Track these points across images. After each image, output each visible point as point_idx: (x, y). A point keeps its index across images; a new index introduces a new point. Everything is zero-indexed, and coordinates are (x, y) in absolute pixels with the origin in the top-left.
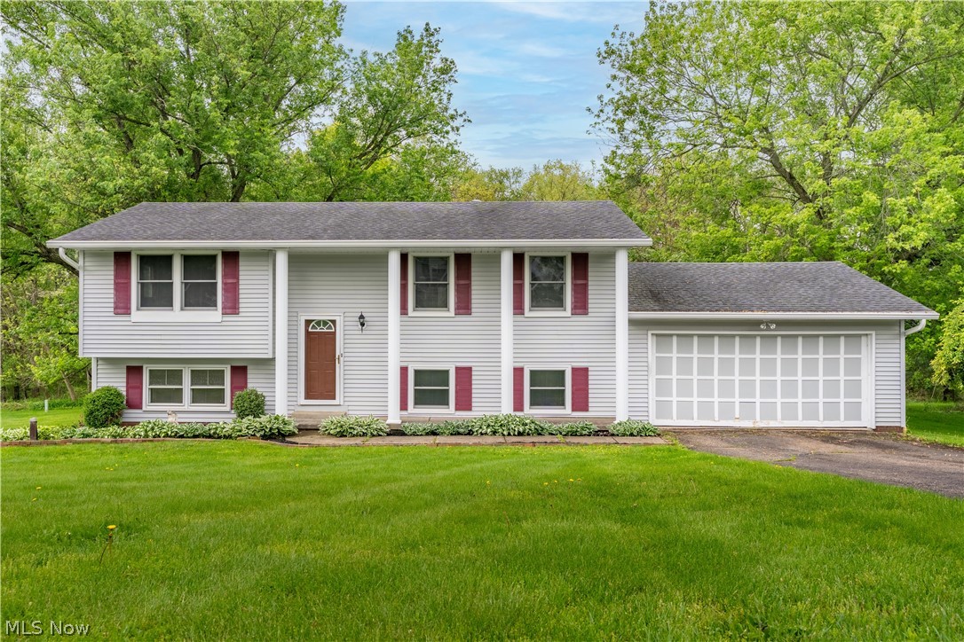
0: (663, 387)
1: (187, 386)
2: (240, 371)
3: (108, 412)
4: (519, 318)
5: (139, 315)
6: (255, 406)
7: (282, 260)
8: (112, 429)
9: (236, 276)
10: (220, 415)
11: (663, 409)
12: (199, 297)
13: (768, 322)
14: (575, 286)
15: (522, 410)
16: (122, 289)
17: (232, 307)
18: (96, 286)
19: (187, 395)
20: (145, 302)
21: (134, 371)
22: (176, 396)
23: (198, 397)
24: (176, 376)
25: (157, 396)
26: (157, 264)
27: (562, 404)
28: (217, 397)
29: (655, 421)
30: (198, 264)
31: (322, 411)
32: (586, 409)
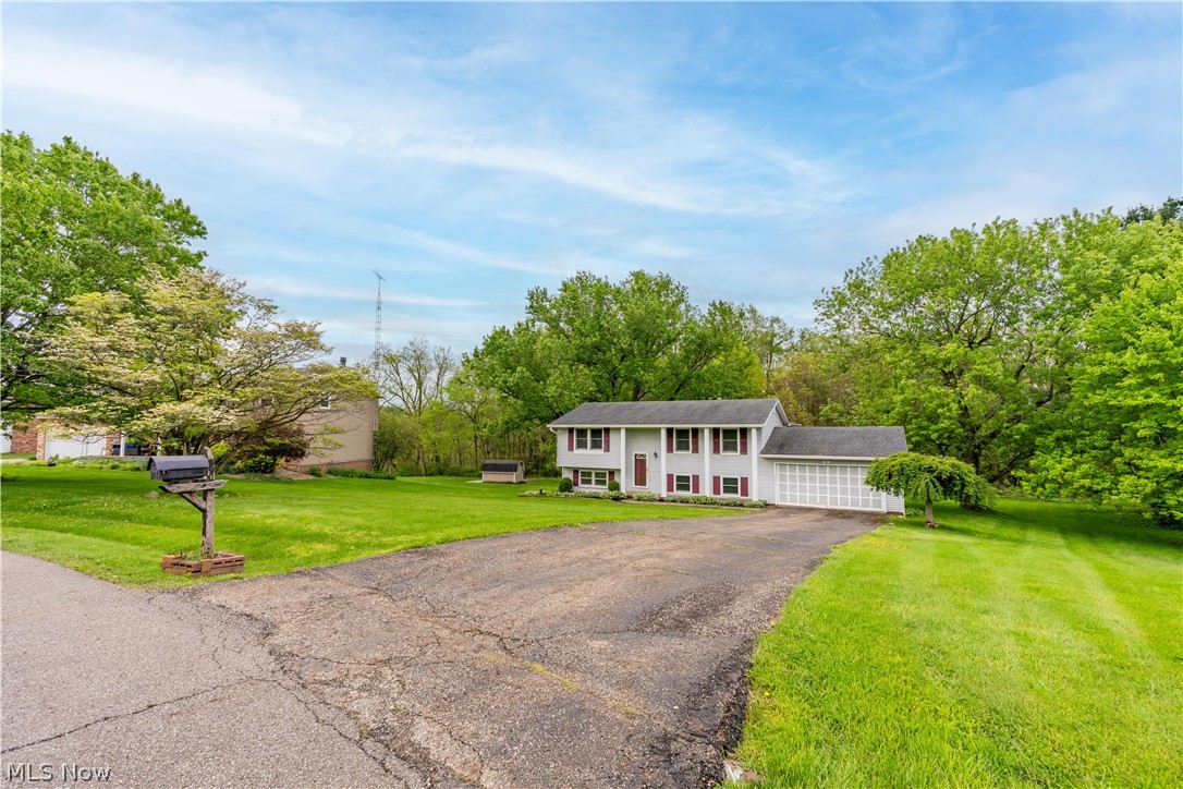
0: (783, 488)
1: (593, 478)
2: (612, 473)
3: (567, 487)
4: (716, 456)
5: (577, 451)
6: (615, 487)
7: (623, 432)
8: (567, 493)
9: (609, 437)
10: (603, 490)
11: (783, 497)
12: (596, 445)
13: (826, 460)
14: (741, 442)
15: (719, 494)
16: (571, 441)
17: (607, 449)
18: (562, 441)
19: (593, 482)
20: (578, 447)
21: (576, 471)
22: (589, 482)
23: (598, 482)
24: (589, 474)
25: (584, 482)
26: (582, 432)
27: (737, 492)
28: (604, 483)
29: (778, 502)
30: (596, 433)
31: (639, 490)
32: (747, 495)
